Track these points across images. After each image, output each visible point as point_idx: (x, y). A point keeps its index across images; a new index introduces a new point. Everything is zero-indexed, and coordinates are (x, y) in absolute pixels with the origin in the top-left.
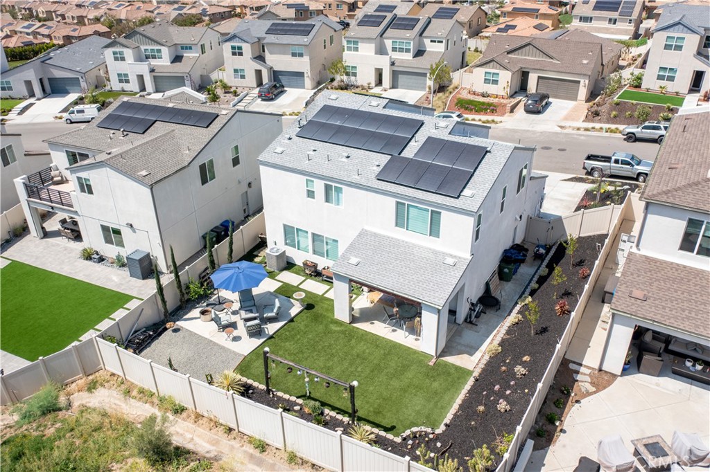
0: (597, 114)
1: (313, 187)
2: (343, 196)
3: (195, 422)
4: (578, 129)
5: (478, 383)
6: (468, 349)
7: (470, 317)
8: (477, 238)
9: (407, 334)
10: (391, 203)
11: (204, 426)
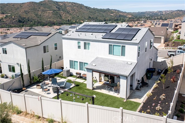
0: (168, 45)
1: (80, 45)
2: (90, 46)
3: (25, 116)
4: (163, 49)
5: (145, 105)
6: (138, 97)
7: (138, 87)
8: (139, 56)
9: (114, 93)
10: (107, 45)
11: (28, 117)
